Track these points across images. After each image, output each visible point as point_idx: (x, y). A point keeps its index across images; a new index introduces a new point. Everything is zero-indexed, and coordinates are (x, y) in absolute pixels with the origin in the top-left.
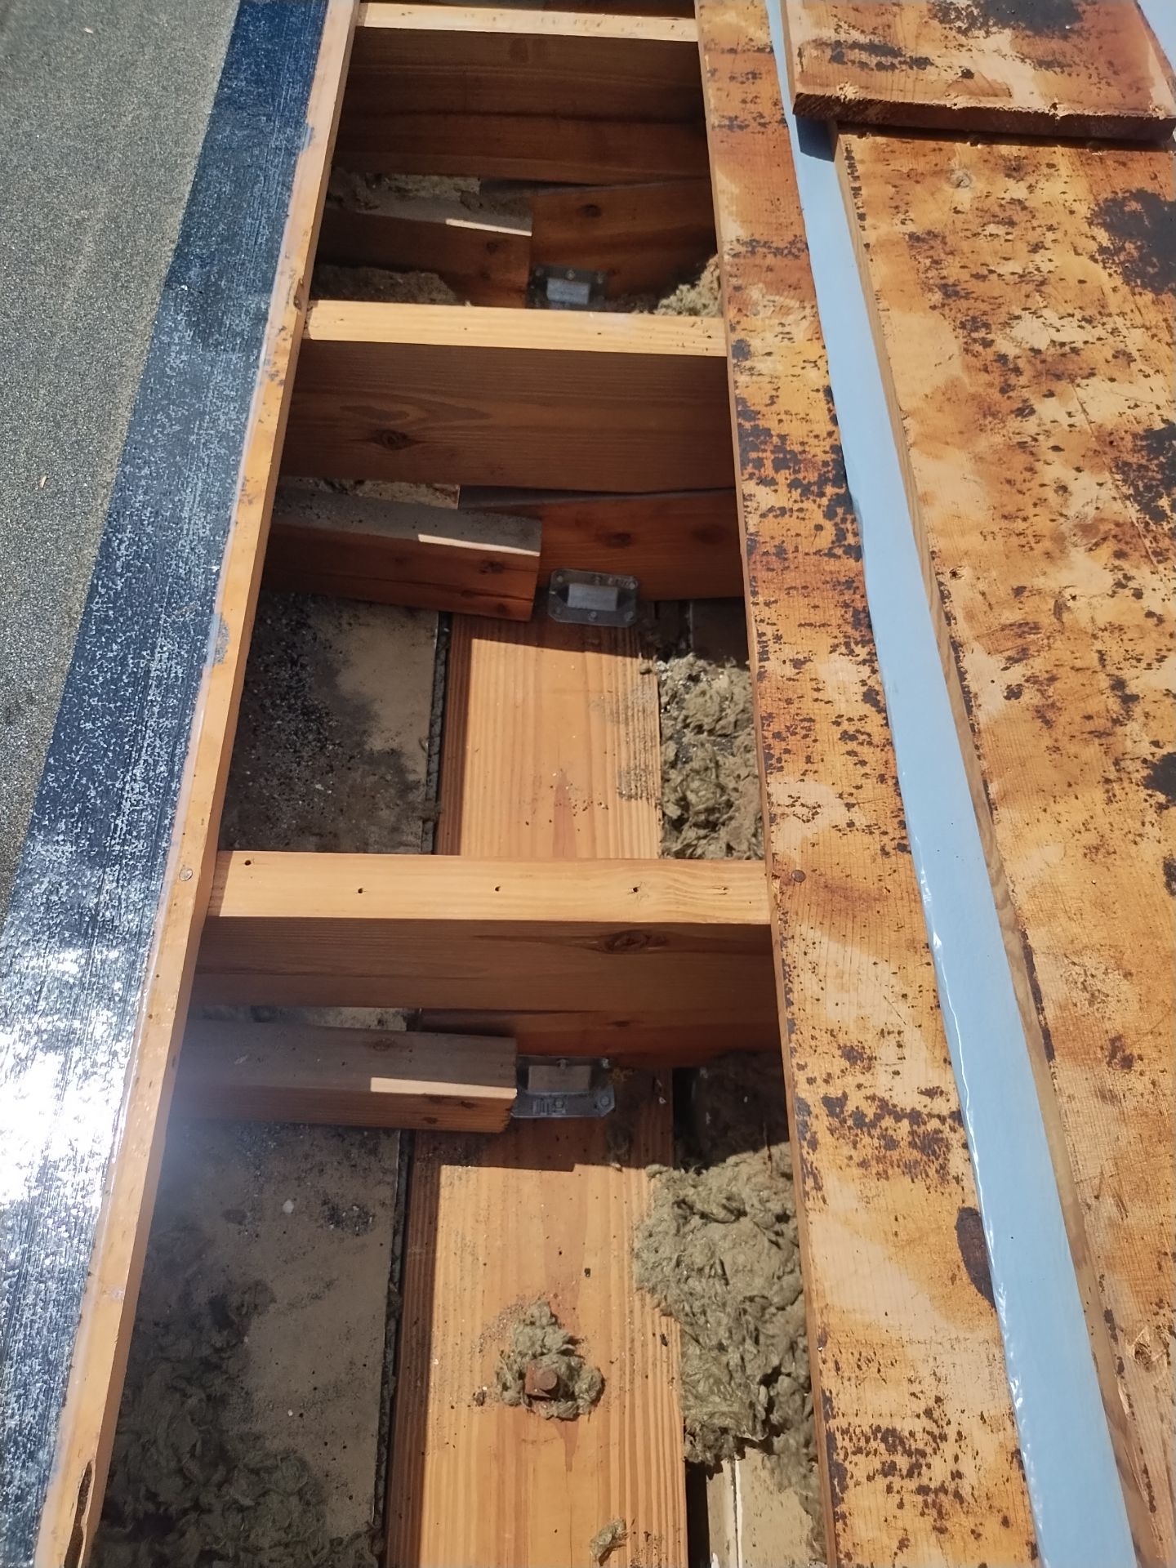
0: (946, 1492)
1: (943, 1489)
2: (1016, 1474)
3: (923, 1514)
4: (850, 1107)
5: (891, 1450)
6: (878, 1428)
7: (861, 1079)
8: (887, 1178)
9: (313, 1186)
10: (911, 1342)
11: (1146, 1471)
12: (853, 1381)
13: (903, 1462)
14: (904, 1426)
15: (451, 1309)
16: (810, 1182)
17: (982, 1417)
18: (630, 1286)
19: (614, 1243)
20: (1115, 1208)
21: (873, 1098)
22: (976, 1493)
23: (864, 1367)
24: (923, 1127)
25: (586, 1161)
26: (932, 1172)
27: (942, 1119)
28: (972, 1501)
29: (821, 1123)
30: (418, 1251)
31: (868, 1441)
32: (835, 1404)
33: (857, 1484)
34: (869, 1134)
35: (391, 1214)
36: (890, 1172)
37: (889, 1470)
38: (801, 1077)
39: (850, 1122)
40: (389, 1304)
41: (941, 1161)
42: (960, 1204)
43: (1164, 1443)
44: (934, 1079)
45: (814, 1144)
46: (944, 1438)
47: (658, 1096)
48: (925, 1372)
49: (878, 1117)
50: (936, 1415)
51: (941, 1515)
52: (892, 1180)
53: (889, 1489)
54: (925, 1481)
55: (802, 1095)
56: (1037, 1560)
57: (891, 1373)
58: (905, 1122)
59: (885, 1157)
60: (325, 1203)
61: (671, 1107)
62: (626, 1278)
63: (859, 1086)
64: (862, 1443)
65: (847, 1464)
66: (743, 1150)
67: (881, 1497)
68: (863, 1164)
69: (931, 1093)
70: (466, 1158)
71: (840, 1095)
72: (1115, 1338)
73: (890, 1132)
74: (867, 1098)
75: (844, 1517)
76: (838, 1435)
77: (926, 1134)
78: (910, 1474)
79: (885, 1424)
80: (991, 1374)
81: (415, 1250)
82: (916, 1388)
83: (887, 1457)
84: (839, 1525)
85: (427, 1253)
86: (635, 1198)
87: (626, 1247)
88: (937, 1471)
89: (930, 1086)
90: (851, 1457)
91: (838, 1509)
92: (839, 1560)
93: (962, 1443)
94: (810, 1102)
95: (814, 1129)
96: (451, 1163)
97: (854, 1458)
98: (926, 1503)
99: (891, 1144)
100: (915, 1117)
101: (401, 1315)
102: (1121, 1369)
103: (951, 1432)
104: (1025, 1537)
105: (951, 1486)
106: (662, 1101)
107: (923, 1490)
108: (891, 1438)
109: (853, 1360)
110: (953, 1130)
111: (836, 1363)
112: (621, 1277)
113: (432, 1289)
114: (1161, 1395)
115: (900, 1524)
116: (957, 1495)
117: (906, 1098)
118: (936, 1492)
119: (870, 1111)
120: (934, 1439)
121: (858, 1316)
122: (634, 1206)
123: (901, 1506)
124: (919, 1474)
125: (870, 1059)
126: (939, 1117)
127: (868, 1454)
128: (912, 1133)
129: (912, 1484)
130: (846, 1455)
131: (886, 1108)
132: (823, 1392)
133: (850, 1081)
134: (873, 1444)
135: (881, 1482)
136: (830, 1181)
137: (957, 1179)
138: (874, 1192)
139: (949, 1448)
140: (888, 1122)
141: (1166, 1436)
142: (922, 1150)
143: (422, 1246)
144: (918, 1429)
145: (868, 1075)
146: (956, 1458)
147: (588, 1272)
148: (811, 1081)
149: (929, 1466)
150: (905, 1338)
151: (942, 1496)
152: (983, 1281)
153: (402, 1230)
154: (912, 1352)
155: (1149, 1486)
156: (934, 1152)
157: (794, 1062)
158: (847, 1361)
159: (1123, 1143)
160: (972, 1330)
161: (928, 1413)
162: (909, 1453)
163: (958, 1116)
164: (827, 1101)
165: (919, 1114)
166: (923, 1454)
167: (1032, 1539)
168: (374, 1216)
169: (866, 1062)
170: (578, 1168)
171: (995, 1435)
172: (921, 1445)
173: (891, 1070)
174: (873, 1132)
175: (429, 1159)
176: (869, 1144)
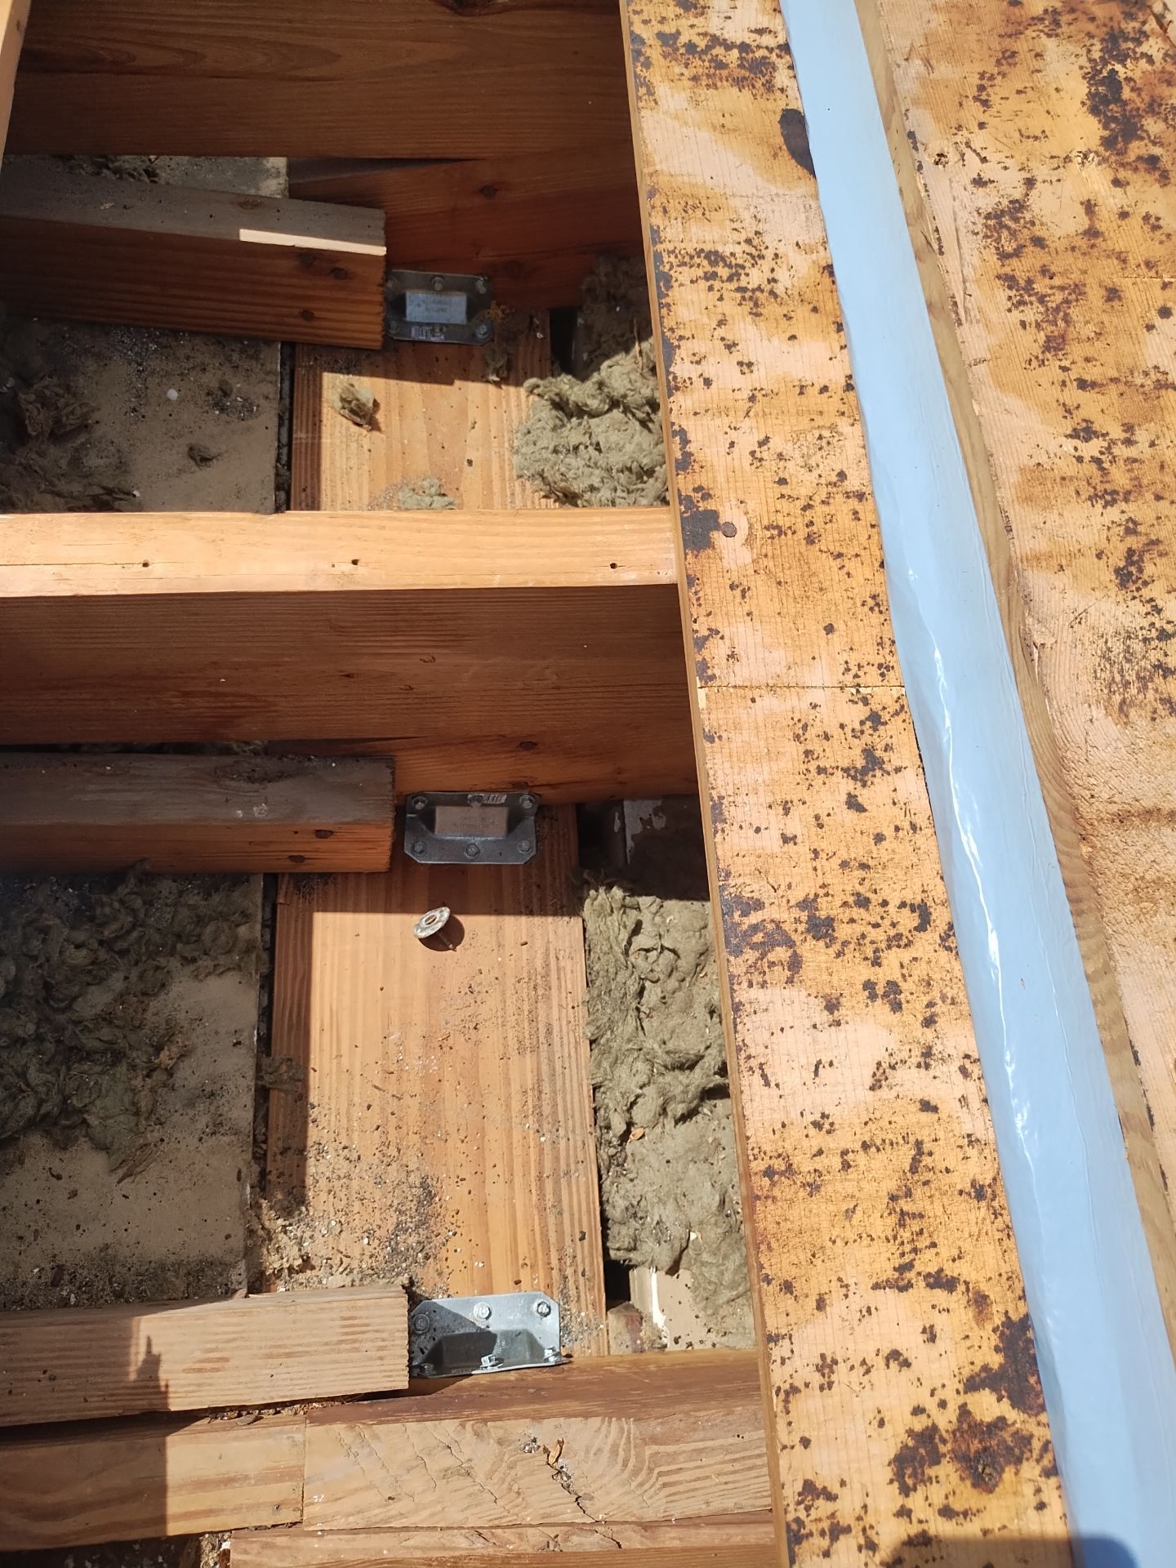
0: (762, 291)
1: (759, 289)
2: (827, 280)
3: (740, 304)
4: (683, 39)
5: (713, 264)
6: (702, 250)
7: (695, 21)
8: (716, 88)
9: (196, 381)
10: (734, 195)
11: (937, 230)
12: (679, 220)
13: (724, 272)
14: (726, 250)
15: (339, 482)
16: (643, 90)
17: (797, 244)
18: (511, 475)
19: (495, 443)
20: (923, 68)
21: (705, 34)
22: (789, 292)
23: (690, 212)
24: (751, 55)
25: (466, 376)
26: (758, 84)
27: (771, 50)
28: (785, 296)
29: (654, 52)
30: (303, 435)
31: (692, 257)
32: (662, 234)
33: (681, 285)
34: (700, 58)
35: (275, 405)
36: (719, 84)
37: (709, 277)
38: (636, 19)
39: (682, 50)
40: (277, 475)
41: (767, 77)
42: (784, 107)
43: (955, 213)
44: (764, 22)
45: (647, 64)
46: (762, 257)
47: (535, 332)
48: (747, 216)
49: (709, 48)
50: (755, 243)
51: (756, 305)
52: (720, 90)
53: (711, 288)
54: (743, 284)
55: (637, 31)
56: (842, 333)
57: (714, 215)
58: (735, 53)
59: (714, 74)
60: (208, 394)
61: (549, 340)
62: (507, 467)
63: (692, 26)
64: (687, 259)
65: (672, 272)
66: (616, 353)
67: (703, 295)
68: (695, 79)
69: (760, 32)
70: (347, 368)
71: (673, 31)
72: (916, 149)
73: (720, 57)
74: (699, 34)
75: (668, 305)
76: (665, 255)
77: (754, 60)
78: (730, 279)
79: (708, 247)
80: (807, 218)
81: (300, 435)
82: (737, 225)
83: (709, 269)
84: (664, 311)
85: (313, 438)
86: (514, 410)
87: (506, 445)
88: (755, 277)
89: (759, 26)
90: (675, 268)
91: (663, 301)
92: (663, 333)
93: (779, 261)
94: (644, 36)
95: (648, 54)
96: (332, 371)
97: (680, 269)
98: (744, 298)
99: (721, 65)
100: (744, 47)
101: (290, 486)
102: (920, 167)
103: (769, 254)
104: (832, 319)
105: (767, 288)
106: (539, 335)
107: (739, 289)
108: (714, 257)
109: (680, 207)
110: (779, 56)
111: (664, 208)
112: (502, 468)
113: (319, 465)
114: (954, 185)
115: (719, 310)
116: (772, 293)
117: (736, 32)
118: (753, 291)
119: (702, 43)
120: (753, 257)
121: (686, 178)
122: (514, 415)
123: (721, 299)
124: (738, 280)
125: (704, 8)
126: (767, 48)
127: (691, 267)
128: (741, 58)
129: (734, 285)
130: (671, 267)
131: (715, 40)
132: (652, 227)
133: (684, 23)
134: (697, 260)
135: (703, 284)
136: (662, 89)
137: (782, 90)
138: (703, 98)
139: (766, 264)
140: (719, 51)
141: (957, 209)
142: (750, 70)
143: (307, 432)
144: (738, 250)
145: (701, 19)
146: (773, 270)
147: (470, 462)
148: (645, 22)
149: (747, 275)
150: (729, 192)
151: (758, 294)
152: (803, 157)
153: (286, 419)
154: (732, 202)
155: (939, 239)
156: (761, 72)
157: (630, 9)
158: (675, 207)
159: (933, 25)
160: (790, 189)
161: (749, 241)
162: (730, 266)
163: (785, 48)
164: (661, 36)
165: (748, 46)
166: (743, 267)
167: (838, 320)
168: (258, 406)
169: (700, 10)
170: (458, 383)
171: (808, 256)
172: (740, 261)
173: (723, 16)
174: (704, 57)
175: (311, 366)
176: (699, 66)
